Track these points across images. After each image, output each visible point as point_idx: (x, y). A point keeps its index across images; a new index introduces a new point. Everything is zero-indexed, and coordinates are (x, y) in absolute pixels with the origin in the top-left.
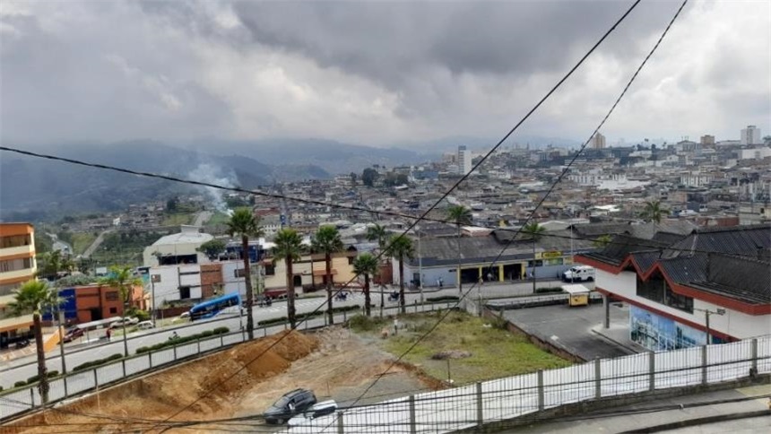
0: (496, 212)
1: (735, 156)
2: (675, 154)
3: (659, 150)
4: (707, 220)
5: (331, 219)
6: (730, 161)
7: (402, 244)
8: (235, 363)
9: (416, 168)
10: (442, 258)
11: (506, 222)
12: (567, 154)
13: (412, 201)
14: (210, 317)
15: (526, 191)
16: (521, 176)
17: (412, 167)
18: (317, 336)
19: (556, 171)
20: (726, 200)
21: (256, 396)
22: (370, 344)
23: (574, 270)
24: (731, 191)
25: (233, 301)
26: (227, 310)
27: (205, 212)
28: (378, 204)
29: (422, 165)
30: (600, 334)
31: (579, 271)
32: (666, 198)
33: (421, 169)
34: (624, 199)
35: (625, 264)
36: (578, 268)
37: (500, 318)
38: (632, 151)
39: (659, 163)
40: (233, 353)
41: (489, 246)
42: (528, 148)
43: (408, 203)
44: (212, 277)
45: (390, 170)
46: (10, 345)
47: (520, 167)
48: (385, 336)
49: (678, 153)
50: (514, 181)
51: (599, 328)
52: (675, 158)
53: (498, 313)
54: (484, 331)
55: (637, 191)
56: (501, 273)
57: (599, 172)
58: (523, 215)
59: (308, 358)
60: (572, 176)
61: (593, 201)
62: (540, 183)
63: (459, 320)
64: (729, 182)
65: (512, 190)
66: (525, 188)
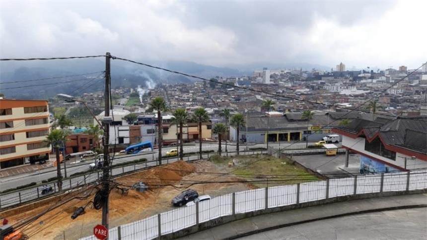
0: (283, 105)
1: (418, 78)
2: (384, 76)
3: (375, 73)
4: (402, 113)
5: (192, 105)
6: (415, 81)
7: (239, 119)
8: (154, 176)
9: (239, 79)
10: (257, 128)
11: (289, 110)
12: (323, 74)
13: (237, 97)
14: (136, 153)
15: (299, 94)
16: (297, 85)
17: (237, 78)
18: (194, 164)
19: (317, 83)
20: (412, 103)
21: (166, 192)
22: (223, 169)
23: (329, 137)
24: (415, 98)
25: (147, 146)
26: (144, 150)
27: (124, 99)
28: (218, 98)
29: (242, 77)
30: (343, 170)
31: (331, 137)
32: (378, 100)
33: (242, 79)
34: (354, 100)
35: (360, 134)
36: (331, 136)
37: (290, 160)
38: (360, 74)
39: (374, 81)
40: (152, 171)
41: (283, 123)
42: (301, 70)
43: (234, 98)
44: (135, 133)
45: (225, 79)
46: (36, 163)
47: (296, 80)
48: (230, 166)
49: (386, 75)
50: (293, 88)
51: (342, 167)
52: (384, 78)
53: (290, 157)
54: (282, 166)
55: (362, 95)
56: (289, 137)
57: (341, 84)
58: (298, 106)
59: (190, 175)
60: (326, 87)
61: (337, 100)
62: (308, 90)
63: (269, 160)
64: (414, 92)
65: (292, 93)
66: (299, 92)
